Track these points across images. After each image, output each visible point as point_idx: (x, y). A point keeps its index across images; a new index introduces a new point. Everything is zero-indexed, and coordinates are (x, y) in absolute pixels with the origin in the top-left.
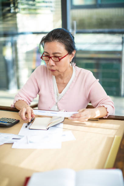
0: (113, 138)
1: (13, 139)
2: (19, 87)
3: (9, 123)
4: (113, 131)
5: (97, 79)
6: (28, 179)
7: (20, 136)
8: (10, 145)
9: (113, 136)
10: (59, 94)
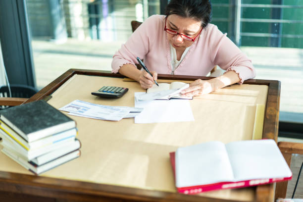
0: (255, 107)
1: (131, 112)
2: (70, 35)
3: (117, 93)
4: (251, 98)
5: (224, 33)
6: (173, 155)
7: (137, 108)
8: (131, 121)
9: (253, 105)
10: (177, 61)
